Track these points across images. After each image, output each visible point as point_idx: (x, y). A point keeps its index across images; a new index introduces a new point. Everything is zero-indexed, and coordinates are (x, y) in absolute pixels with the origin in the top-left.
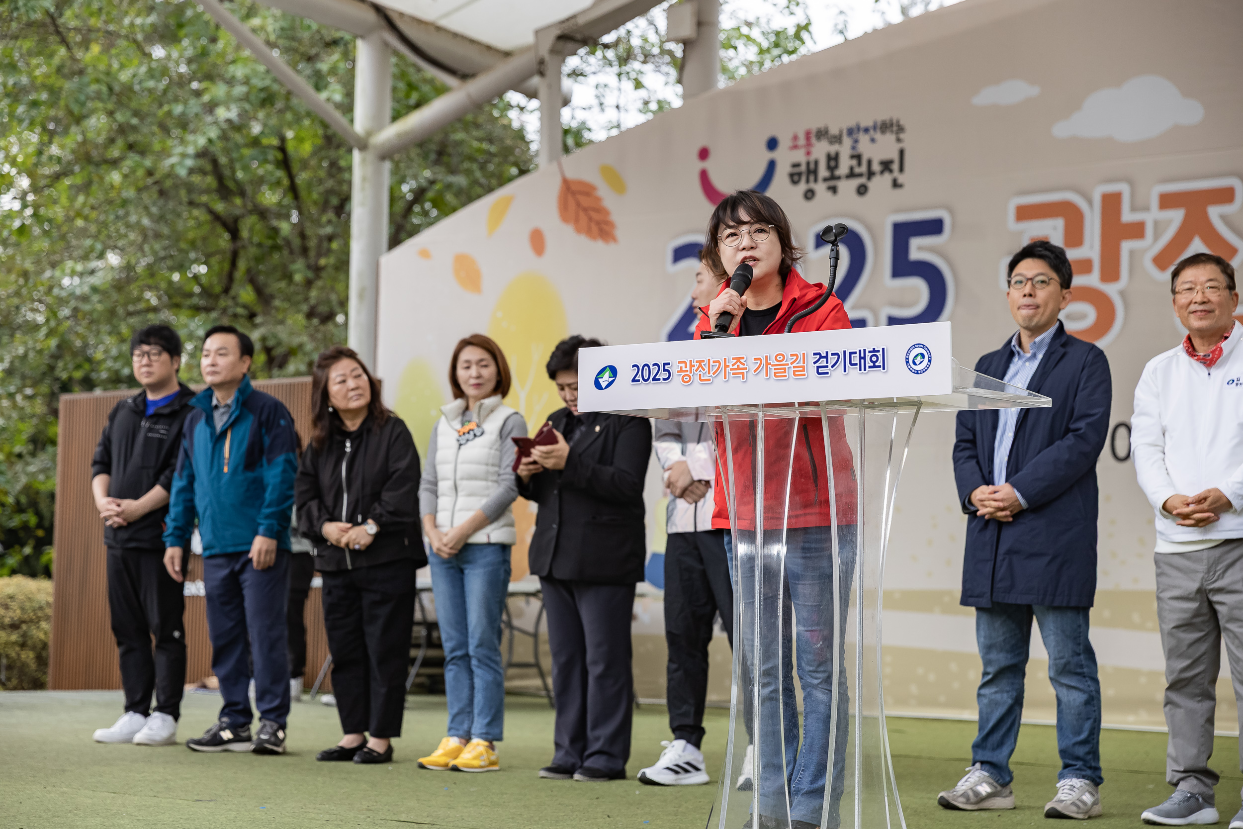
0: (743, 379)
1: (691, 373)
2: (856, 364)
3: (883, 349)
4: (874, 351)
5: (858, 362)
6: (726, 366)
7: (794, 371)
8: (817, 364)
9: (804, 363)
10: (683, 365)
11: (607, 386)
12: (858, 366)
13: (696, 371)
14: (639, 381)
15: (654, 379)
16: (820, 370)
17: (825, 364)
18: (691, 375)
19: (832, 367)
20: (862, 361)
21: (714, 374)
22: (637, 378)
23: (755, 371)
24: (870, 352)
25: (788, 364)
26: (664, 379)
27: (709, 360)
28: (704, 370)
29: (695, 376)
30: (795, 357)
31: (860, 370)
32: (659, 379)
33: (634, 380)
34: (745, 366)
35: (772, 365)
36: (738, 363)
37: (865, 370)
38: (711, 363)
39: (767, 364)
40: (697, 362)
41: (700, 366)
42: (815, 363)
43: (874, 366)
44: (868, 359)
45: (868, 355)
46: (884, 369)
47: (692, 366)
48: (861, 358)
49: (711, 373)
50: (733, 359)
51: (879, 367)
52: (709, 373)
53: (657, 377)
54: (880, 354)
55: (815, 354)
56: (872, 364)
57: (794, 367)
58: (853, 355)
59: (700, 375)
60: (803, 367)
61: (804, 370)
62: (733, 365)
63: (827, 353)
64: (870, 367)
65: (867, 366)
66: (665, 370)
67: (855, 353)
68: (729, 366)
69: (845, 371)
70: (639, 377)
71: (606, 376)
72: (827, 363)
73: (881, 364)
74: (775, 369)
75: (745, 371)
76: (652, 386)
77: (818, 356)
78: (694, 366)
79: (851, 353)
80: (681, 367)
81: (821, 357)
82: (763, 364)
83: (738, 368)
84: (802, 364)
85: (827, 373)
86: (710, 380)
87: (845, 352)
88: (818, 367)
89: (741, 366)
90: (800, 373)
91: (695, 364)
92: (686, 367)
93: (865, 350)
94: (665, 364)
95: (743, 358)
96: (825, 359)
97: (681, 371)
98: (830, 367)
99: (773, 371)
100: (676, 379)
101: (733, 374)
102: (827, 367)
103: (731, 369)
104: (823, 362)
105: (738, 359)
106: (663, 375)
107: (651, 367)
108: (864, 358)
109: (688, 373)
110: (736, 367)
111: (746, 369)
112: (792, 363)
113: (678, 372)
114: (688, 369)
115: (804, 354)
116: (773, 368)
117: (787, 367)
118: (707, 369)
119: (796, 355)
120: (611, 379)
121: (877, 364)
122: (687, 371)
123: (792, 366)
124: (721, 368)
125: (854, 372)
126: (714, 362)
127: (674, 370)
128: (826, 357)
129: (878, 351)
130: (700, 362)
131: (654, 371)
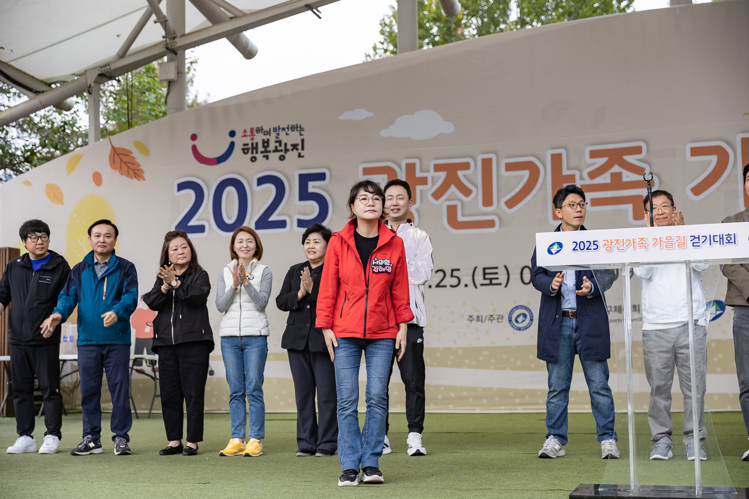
0: (646, 248)
1: (611, 245)
2: (718, 241)
3: (734, 234)
4: (729, 234)
5: (719, 241)
6: (634, 242)
7: (678, 245)
8: (693, 241)
9: (684, 241)
10: (606, 242)
11: (556, 253)
12: (719, 242)
13: (615, 245)
14: (577, 250)
15: (587, 249)
16: (695, 244)
17: (698, 241)
18: (612, 247)
19: (702, 243)
20: (721, 240)
21: (626, 246)
22: (576, 249)
23: (653, 245)
24: (726, 235)
25: (674, 241)
26: (594, 249)
27: (623, 240)
28: (620, 244)
29: (614, 248)
30: (678, 238)
31: (720, 244)
32: (591, 249)
33: (574, 250)
34: (647, 242)
35: (664, 242)
36: (642, 241)
37: (723, 244)
38: (625, 241)
39: (661, 241)
40: (615, 240)
41: (617, 242)
42: (691, 241)
43: (729, 242)
44: (725, 239)
45: (725, 237)
46: (735, 243)
47: (612, 242)
48: (720, 238)
49: (625, 246)
50: (639, 239)
51: (733, 243)
52: (623, 246)
53: (589, 248)
54: (732, 237)
55: (691, 236)
56: (728, 242)
57: (678, 243)
58: (715, 237)
59: (618, 247)
60: (684, 243)
61: (684, 244)
62: (639, 242)
63: (699, 236)
64: (726, 243)
65: (724, 242)
66: (594, 244)
67: (717, 236)
68: (636, 242)
69: (710, 244)
70: (578, 248)
71: (555, 249)
72: (699, 240)
73: (733, 241)
74: (666, 244)
75: (646, 245)
76: (586, 253)
77: (693, 238)
78: (613, 242)
79: (714, 236)
80: (605, 243)
81: (695, 238)
82: (658, 242)
83: (642, 243)
84: (683, 241)
85: (700, 246)
86: (624, 249)
87: (710, 235)
88: (693, 243)
89: (644, 242)
90: (682, 246)
91: (614, 241)
92: (608, 243)
93: (723, 235)
94: (594, 242)
95: (645, 238)
96: (698, 239)
97: (605, 245)
98: (701, 243)
99: (665, 245)
100: (602, 249)
101: (639, 246)
102: (699, 243)
103: (637, 244)
104: (697, 240)
105: (642, 239)
106: (593, 247)
107: (585, 243)
108: (723, 238)
109: (610, 246)
110: (640, 243)
111: (647, 244)
112: (676, 241)
113: (603, 245)
114: (610, 243)
115: (684, 236)
116: (665, 243)
117: (673, 243)
118: (622, 244)
119: (680, 237)
120: (558, 249)
121: (730, 241)
122: (609, 245)
123: (677, 242)
124: (632, 243)
125: (716, 245)
126: (626, 240)
127: (600, 244)
128: (699, 238)
129: (732, 235)
130: (617, 240)
131: (587, 245)
